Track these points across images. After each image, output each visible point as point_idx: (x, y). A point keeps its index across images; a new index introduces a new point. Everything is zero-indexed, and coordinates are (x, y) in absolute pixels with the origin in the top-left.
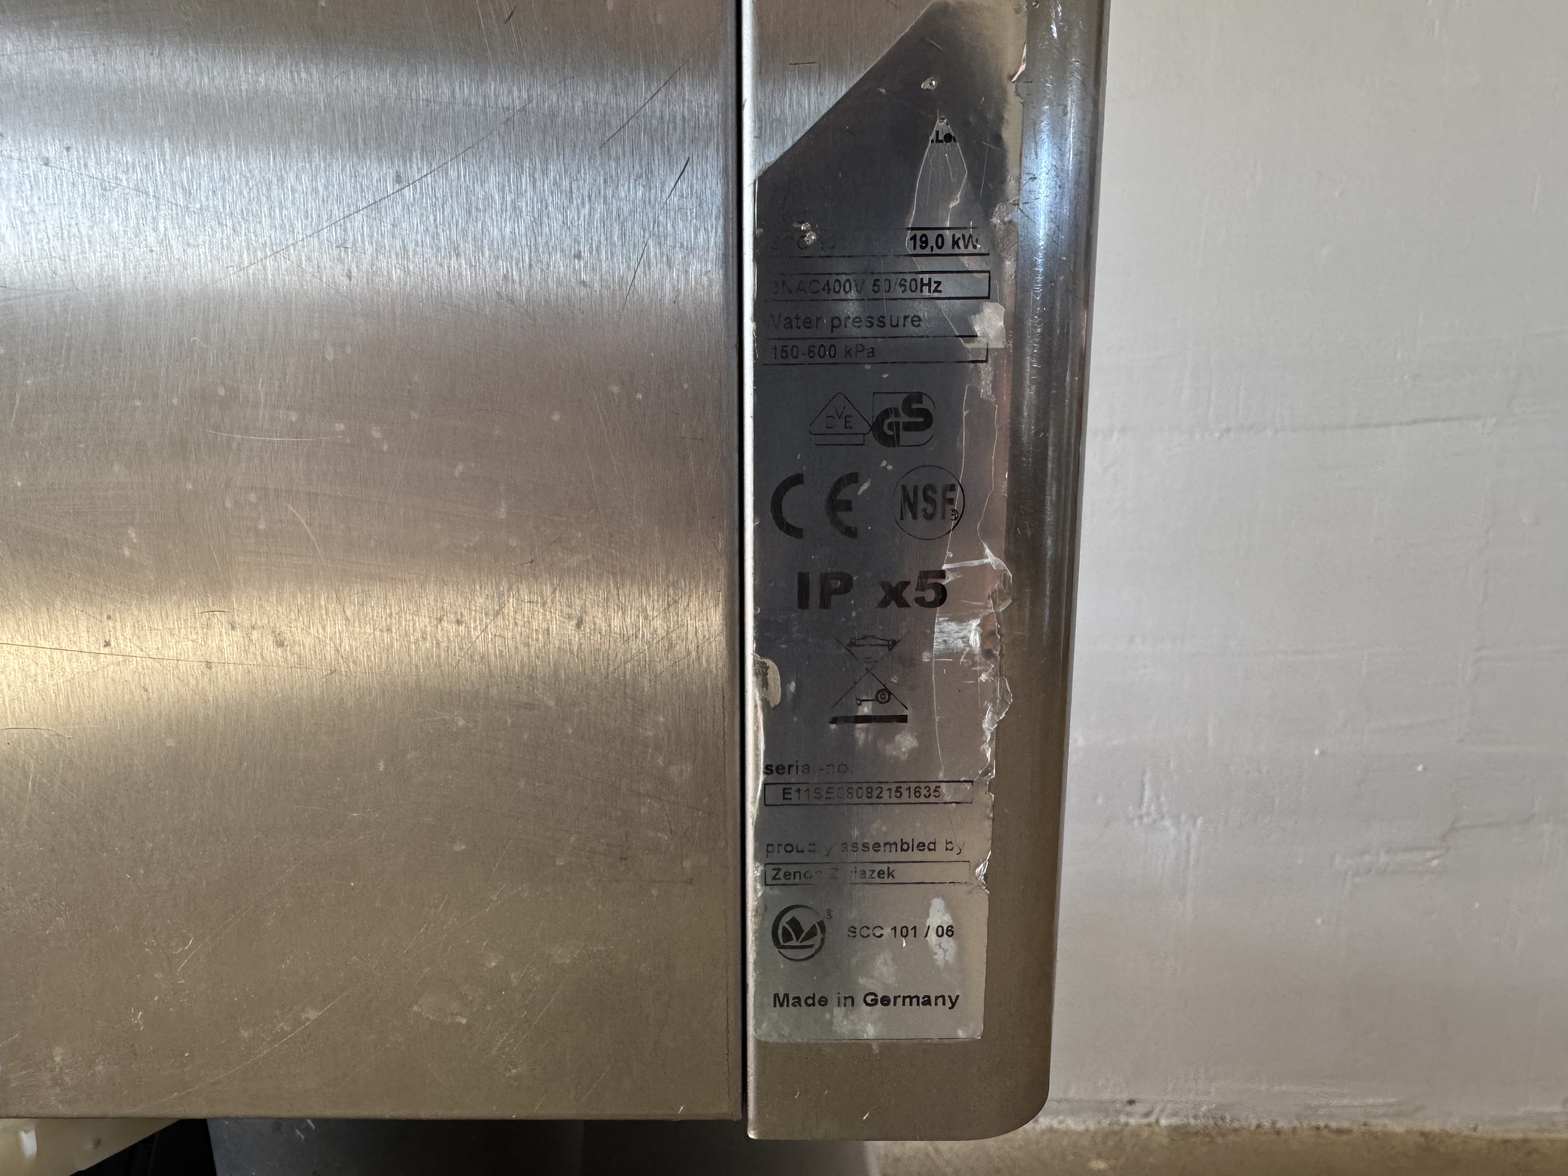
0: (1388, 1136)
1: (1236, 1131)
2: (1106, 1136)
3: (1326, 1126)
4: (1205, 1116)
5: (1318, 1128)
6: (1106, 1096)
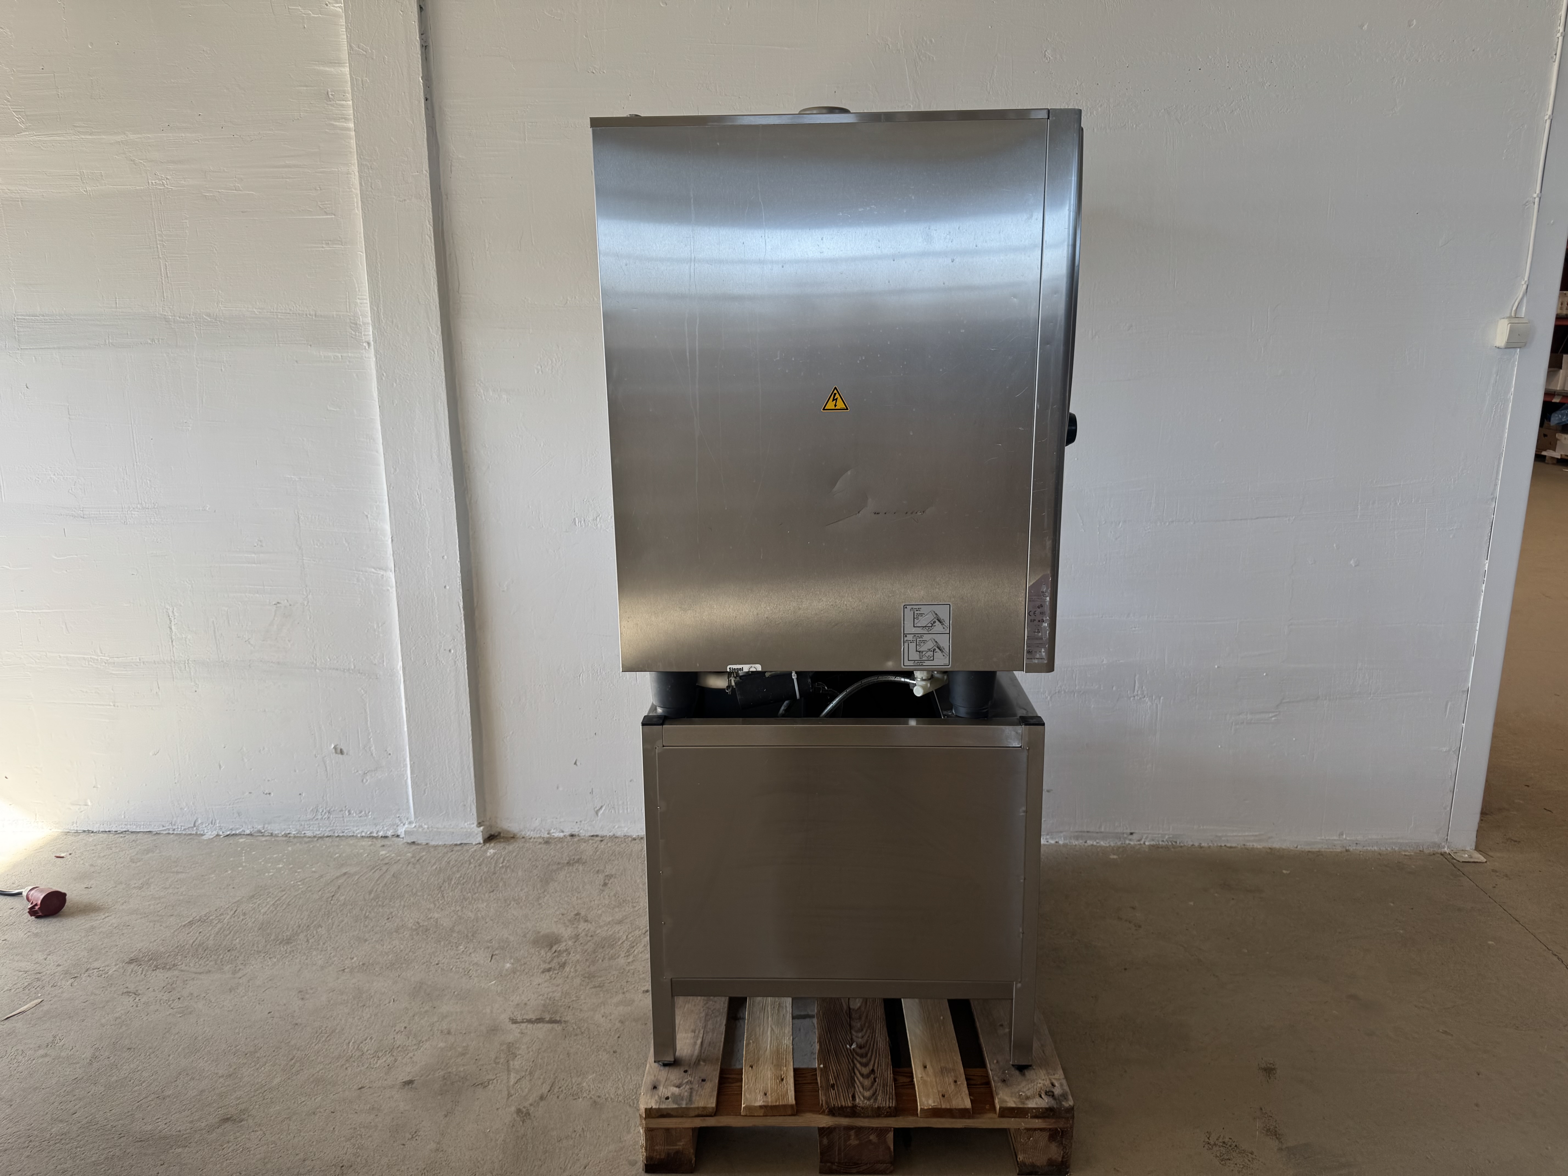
0: (1253, 849)
1: (1181, 847)
2: (1119, 848)
3: (1225, 846)
4: (1167, 840)
5: (1221, 846)
6: (1119, 830)
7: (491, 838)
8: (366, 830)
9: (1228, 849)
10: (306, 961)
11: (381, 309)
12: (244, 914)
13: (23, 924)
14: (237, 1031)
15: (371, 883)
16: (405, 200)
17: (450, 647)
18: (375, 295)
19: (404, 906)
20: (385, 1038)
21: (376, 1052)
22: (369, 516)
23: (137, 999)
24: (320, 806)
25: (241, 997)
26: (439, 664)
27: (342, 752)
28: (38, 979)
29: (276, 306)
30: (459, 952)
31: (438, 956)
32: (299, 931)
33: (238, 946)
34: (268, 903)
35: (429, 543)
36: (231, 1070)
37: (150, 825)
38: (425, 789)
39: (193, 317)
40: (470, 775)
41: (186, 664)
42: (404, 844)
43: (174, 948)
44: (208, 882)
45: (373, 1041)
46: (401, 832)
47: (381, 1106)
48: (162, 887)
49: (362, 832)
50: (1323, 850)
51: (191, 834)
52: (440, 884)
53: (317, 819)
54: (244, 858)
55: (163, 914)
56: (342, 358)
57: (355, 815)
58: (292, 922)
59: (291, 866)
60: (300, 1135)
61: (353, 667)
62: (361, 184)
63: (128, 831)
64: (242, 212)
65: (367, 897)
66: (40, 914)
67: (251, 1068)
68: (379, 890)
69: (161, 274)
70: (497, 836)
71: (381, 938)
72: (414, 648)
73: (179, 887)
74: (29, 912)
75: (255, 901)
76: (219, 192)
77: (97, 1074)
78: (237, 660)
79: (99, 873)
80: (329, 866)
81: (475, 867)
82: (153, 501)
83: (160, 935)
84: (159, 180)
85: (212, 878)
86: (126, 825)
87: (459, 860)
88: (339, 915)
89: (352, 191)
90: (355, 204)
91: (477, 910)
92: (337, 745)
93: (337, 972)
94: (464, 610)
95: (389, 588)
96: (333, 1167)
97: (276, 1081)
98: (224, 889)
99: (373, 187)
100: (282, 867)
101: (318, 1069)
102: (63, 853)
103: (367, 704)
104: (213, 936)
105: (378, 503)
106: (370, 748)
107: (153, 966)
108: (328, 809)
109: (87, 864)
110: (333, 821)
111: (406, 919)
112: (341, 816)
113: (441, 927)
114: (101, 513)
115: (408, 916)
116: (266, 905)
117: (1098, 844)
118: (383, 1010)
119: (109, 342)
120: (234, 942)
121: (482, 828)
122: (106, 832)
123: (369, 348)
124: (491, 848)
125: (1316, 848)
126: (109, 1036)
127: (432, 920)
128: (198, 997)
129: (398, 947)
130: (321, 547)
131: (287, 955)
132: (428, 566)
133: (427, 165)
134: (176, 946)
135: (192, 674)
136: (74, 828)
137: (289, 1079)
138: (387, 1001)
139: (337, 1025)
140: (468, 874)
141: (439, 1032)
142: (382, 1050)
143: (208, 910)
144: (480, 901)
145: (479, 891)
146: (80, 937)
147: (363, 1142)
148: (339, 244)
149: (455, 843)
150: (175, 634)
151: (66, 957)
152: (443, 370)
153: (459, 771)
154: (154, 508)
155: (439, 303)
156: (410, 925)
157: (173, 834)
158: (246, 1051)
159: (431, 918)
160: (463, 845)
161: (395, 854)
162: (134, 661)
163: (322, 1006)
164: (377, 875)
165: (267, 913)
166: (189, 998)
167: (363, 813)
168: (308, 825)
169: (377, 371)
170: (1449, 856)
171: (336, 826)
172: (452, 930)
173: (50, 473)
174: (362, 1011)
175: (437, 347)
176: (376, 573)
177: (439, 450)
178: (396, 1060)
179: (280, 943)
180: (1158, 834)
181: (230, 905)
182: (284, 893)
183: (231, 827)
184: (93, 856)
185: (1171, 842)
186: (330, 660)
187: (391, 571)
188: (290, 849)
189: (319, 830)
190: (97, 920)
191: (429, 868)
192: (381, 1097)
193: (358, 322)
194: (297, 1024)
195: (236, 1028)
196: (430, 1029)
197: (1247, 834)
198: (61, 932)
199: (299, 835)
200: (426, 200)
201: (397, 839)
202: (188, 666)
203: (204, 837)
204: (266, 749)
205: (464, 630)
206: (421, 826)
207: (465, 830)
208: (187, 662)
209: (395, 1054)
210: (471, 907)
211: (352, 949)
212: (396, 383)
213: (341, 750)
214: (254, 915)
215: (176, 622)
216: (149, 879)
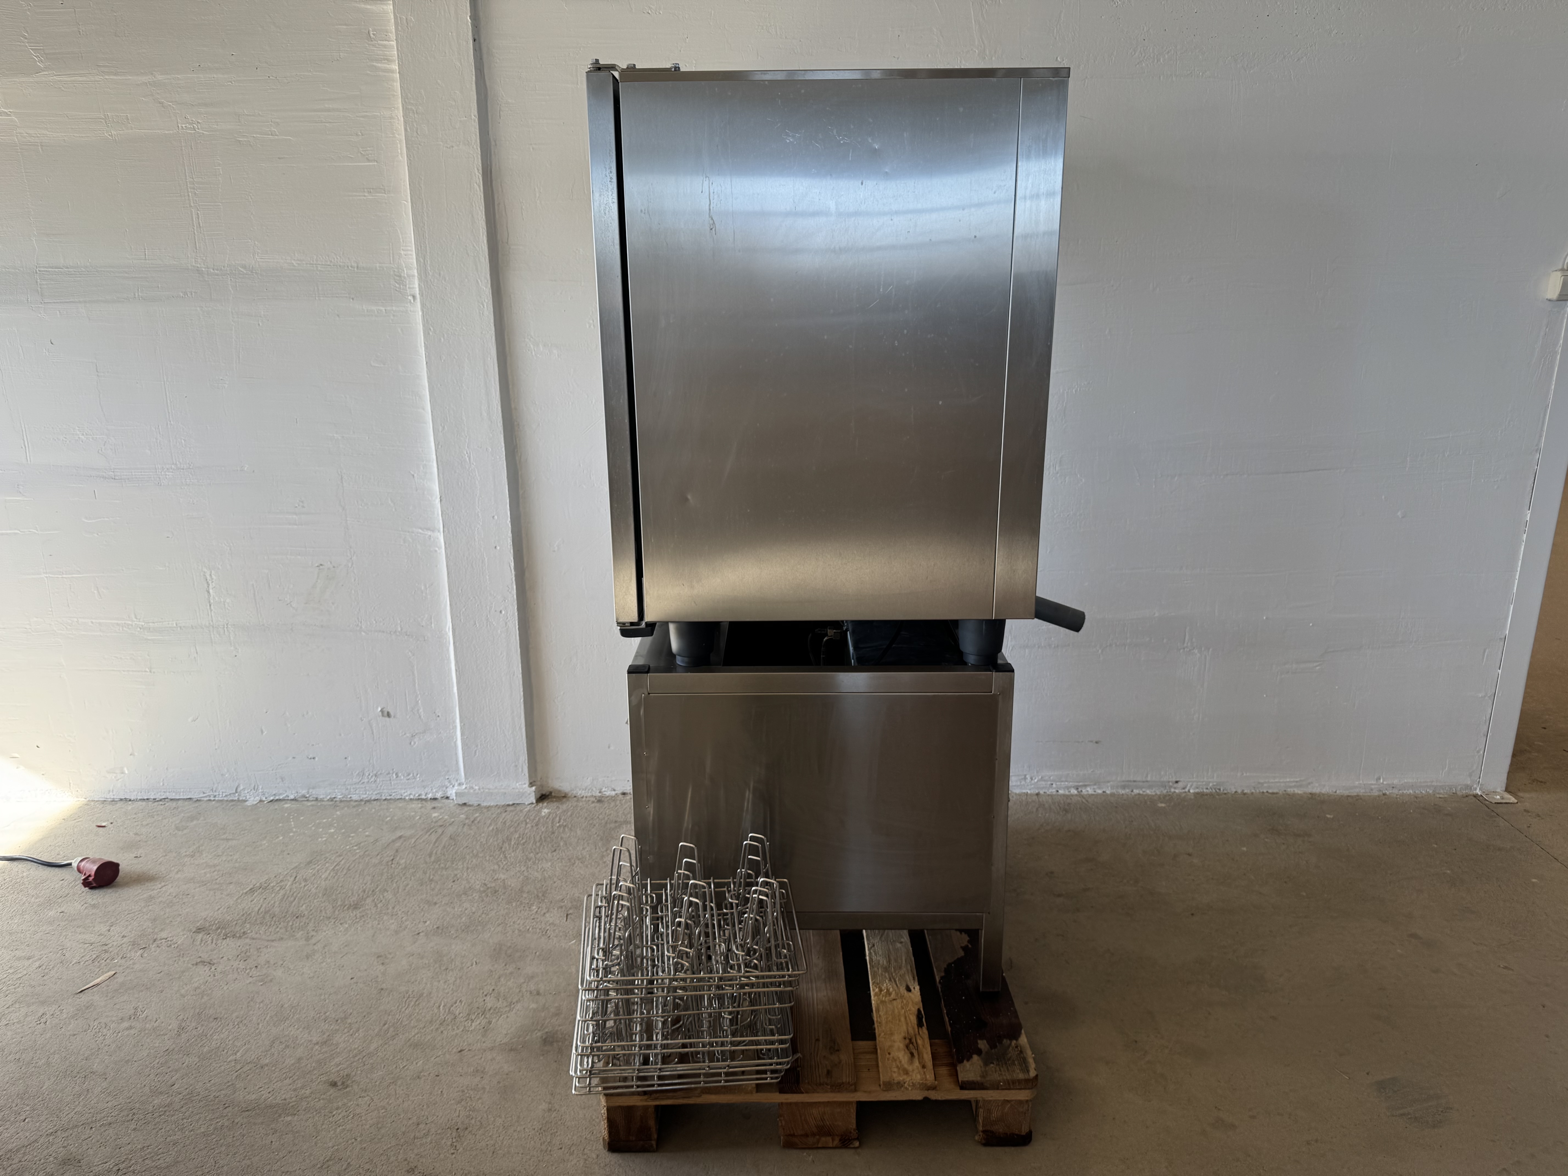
7: (542, 798)
8: (414, 793)
9: (1270, 795)
10: (379, 926)
11: (427, 261)
12: (305, 880)
13: (77, 895)
14: (322, 997)
15: (429, 845)
16: (452, 147)
17: (501, 608)
18: (421, 247)
19: (468, 868)
20: (475, 1001)
21: (469, 1015)
22: (415, 475)
23: (213, 968)
24: (367, 770)
25: (320, 964)
26: (490, 626)
27: (389, 715)
28: (106, 951)
29: (315, 257)
30: (533, 912)
31: (512, 917)
32: (365, 897)
33: (306, 913)
34: (327, 868)
35: (478, 503)
36: (325, 1036)
37: (189, 792)
38: (476, 751)
39: (228, 269)
40: (522, 736)
41: (225, 629)
42: (455, 805)
43: (240, 915)
44: (260, 848)
45: (463, 1004)
46: (451, 794)
47: (485, 1069)
48: (215, 855)
49: (410, 794)
50: (1361, 794)
51: (232, 801)
52: (500, 845)
53: (364, 783)
54: (292, 823)
55: (222, 882)
56: (386, 312)
57: (402, 777)
58: (355, 887)
59: (343, 831)
60: (409, 1100)
61: (399, 629)
62: (406, 130)
63: (167, 798)
64: (279, 158)
65: (428, 859)
66: (94, 885)
67: (345, 1034)
68: (439, 852)
69: (193, 224)
70: (548, 795)
71: (450, 901)
72: (464, 610)
73: (232, 854)
74: (82, 883)
75: (314, 867)
76: (254, 137)
77: (187, 1044)
78: (278, 624)
79: (146, 842)
80: (382, 829)
81: (532, 826)
82: (188, 462)
83: (223, 904)
84: (190, 124)
85: (265, 844)
86: (164, 792)
87: (515, 820)
88: (403, 878)
89: (395, 137)
90: (399, 150)
91: (543, 870)
92: (384, 708)
93: (413, 936)
94: (515, 571)
95: (437, 549)
96: (449, 1130)
97: (373, 1047)
98: (279, 855)
99: (419, 133)
100: (334, 832)
101: (413, 1034)
102: (104, 822)
103: (415, 667)
104: (278, 903)
105: (425, 462)
106: (418, 710)
107: (222, 935)
108: (375, 772)
109: (131, 834)
110: (381, 784)
111: (473, 881)
112: (389, 779)
113: (510, 888)
114: (134, 474)
115: (474, 877)
116: (326, 871)
117: (1145, 793)
118: (467, 973)
119: (139, 295)
120: (301, 909)
121: (534, 788)
122: (144, 799)
123: (414, 301)
124: (545, 808)
125: (1354, 792)
126: (192, 1006)
127: (499, 881)
128: (276, 965)
129: (469, 909)
130: (366, 508)
131: (358, 920)
132: (478, 526)
133: (476, 109)
134: (241, 914)
135: (232, 638)
136: (110, 796)
137: (386, 1044)
138: (469, 964)
139: (424, 989)
140: (527, 834)
141: (528, 993)
142: (475, 1013)
143: (266, 877)
144: (544, 861)
145: (541, 850)
146: (140, 908)
147: (474, 1104)
148: (382, 193)
149: (507, 803)
150: (214, 598)
151: (130, 927)
152: (492, 325)
153: (510, 732)
154: (189, 468)
155: (489, 255)
156: (478, 887)
157: (214, 800)
158: (336, 1018)
159: (497, 879)
160: (515, 805)
161: (448, 816)
162: (170, 625)
163: (404, 970)
164: (433, 837)
165: (329, 878)
166: (267, 966)
167: (411, 775)
168: (353, 788)
169: (424, 326)
170: (1481, 798)
171: (383, 789)
172: (521, 891)
173: (78, 433)
174: (446, 974)
175: (486, 301)
176: (423, 534)
177: (489, 407)
178: (490, 1023)
179: (348, 908)
180: (1203, 782)
181: (288, 871)
182: (342, 858)
183: (274, 793)
184: (136, 824)
185: (1215, 789)
186: (376, 622)
187: (439, 531)
188: (338, 813)
189: (366, 794)
190: (153, 890)
191: (486, 829)
192: (483, 1059)
193: (402, 275)
194: (382, 989)
195: (321, 995)
196: (518, 990)
197: (1288, 780)
198: (119, 903)
199: (345, 799)
200: (475, 147)
201: (447, 801)
202: (228, 630)
203: (247, 802)
204: (310, 713)
205: (515, 591)
206: (472, 788)
207: (517, 791)
208: (226, 626)
209: (487, 1016)
210: (536, 867)
211: (423, 913)
212: (444, 338)
213: (388, 713)
214: (315, 881)
215: (214, 585)
216: (199, 847)
